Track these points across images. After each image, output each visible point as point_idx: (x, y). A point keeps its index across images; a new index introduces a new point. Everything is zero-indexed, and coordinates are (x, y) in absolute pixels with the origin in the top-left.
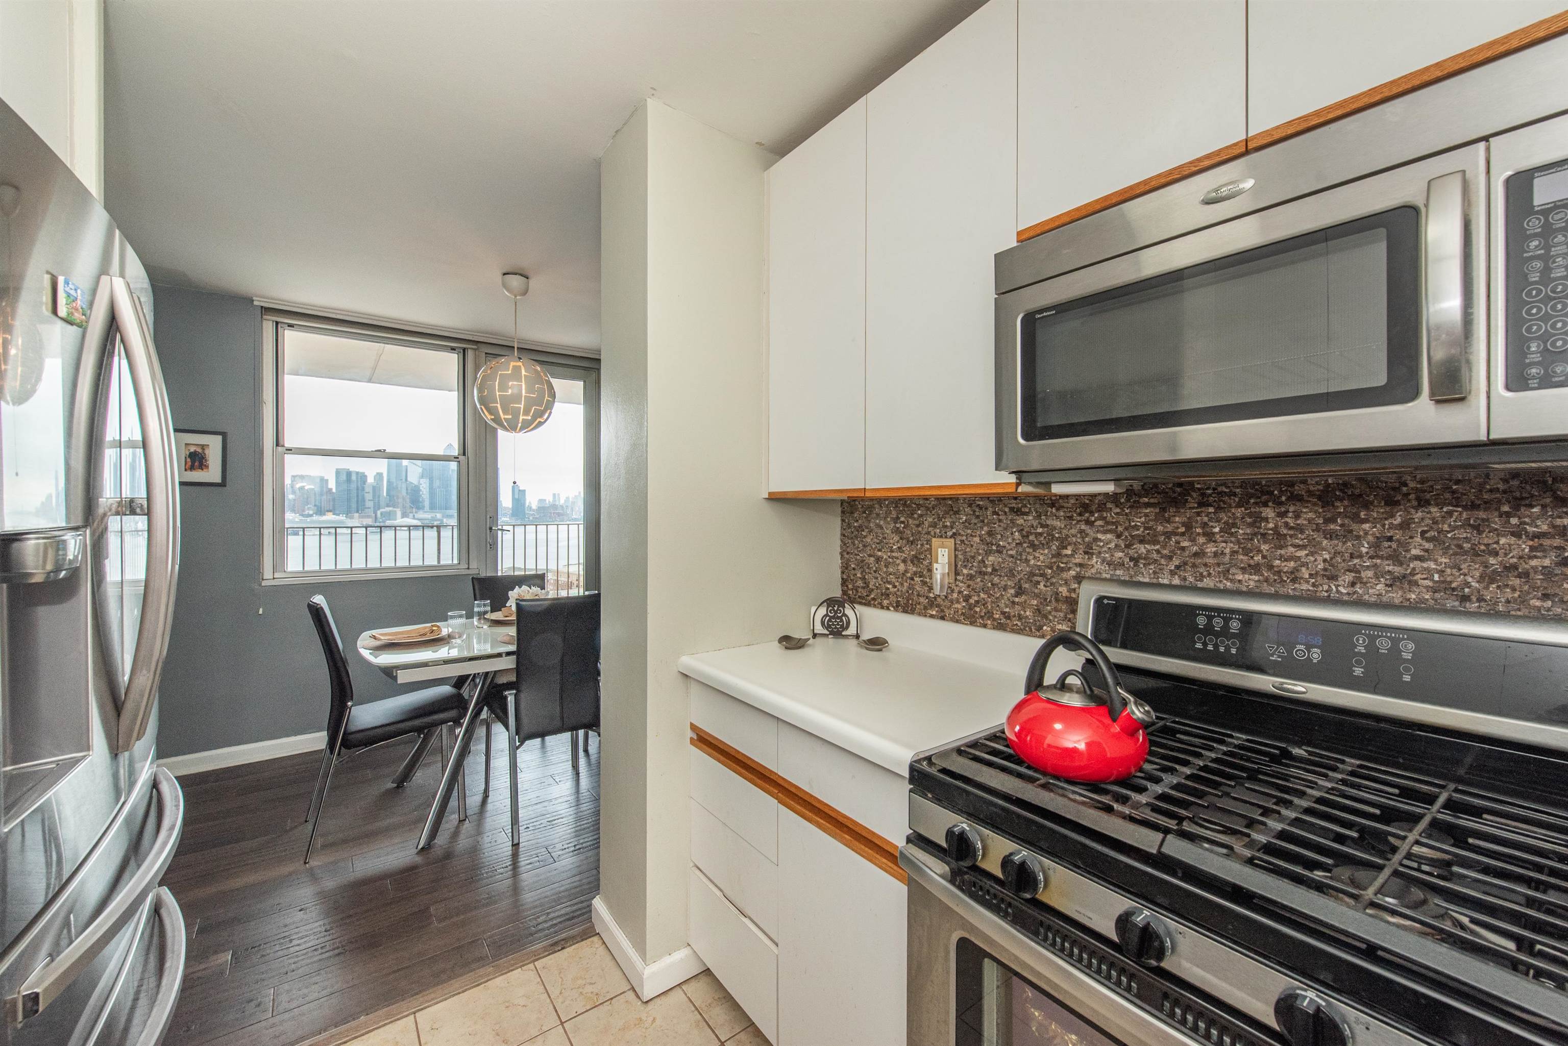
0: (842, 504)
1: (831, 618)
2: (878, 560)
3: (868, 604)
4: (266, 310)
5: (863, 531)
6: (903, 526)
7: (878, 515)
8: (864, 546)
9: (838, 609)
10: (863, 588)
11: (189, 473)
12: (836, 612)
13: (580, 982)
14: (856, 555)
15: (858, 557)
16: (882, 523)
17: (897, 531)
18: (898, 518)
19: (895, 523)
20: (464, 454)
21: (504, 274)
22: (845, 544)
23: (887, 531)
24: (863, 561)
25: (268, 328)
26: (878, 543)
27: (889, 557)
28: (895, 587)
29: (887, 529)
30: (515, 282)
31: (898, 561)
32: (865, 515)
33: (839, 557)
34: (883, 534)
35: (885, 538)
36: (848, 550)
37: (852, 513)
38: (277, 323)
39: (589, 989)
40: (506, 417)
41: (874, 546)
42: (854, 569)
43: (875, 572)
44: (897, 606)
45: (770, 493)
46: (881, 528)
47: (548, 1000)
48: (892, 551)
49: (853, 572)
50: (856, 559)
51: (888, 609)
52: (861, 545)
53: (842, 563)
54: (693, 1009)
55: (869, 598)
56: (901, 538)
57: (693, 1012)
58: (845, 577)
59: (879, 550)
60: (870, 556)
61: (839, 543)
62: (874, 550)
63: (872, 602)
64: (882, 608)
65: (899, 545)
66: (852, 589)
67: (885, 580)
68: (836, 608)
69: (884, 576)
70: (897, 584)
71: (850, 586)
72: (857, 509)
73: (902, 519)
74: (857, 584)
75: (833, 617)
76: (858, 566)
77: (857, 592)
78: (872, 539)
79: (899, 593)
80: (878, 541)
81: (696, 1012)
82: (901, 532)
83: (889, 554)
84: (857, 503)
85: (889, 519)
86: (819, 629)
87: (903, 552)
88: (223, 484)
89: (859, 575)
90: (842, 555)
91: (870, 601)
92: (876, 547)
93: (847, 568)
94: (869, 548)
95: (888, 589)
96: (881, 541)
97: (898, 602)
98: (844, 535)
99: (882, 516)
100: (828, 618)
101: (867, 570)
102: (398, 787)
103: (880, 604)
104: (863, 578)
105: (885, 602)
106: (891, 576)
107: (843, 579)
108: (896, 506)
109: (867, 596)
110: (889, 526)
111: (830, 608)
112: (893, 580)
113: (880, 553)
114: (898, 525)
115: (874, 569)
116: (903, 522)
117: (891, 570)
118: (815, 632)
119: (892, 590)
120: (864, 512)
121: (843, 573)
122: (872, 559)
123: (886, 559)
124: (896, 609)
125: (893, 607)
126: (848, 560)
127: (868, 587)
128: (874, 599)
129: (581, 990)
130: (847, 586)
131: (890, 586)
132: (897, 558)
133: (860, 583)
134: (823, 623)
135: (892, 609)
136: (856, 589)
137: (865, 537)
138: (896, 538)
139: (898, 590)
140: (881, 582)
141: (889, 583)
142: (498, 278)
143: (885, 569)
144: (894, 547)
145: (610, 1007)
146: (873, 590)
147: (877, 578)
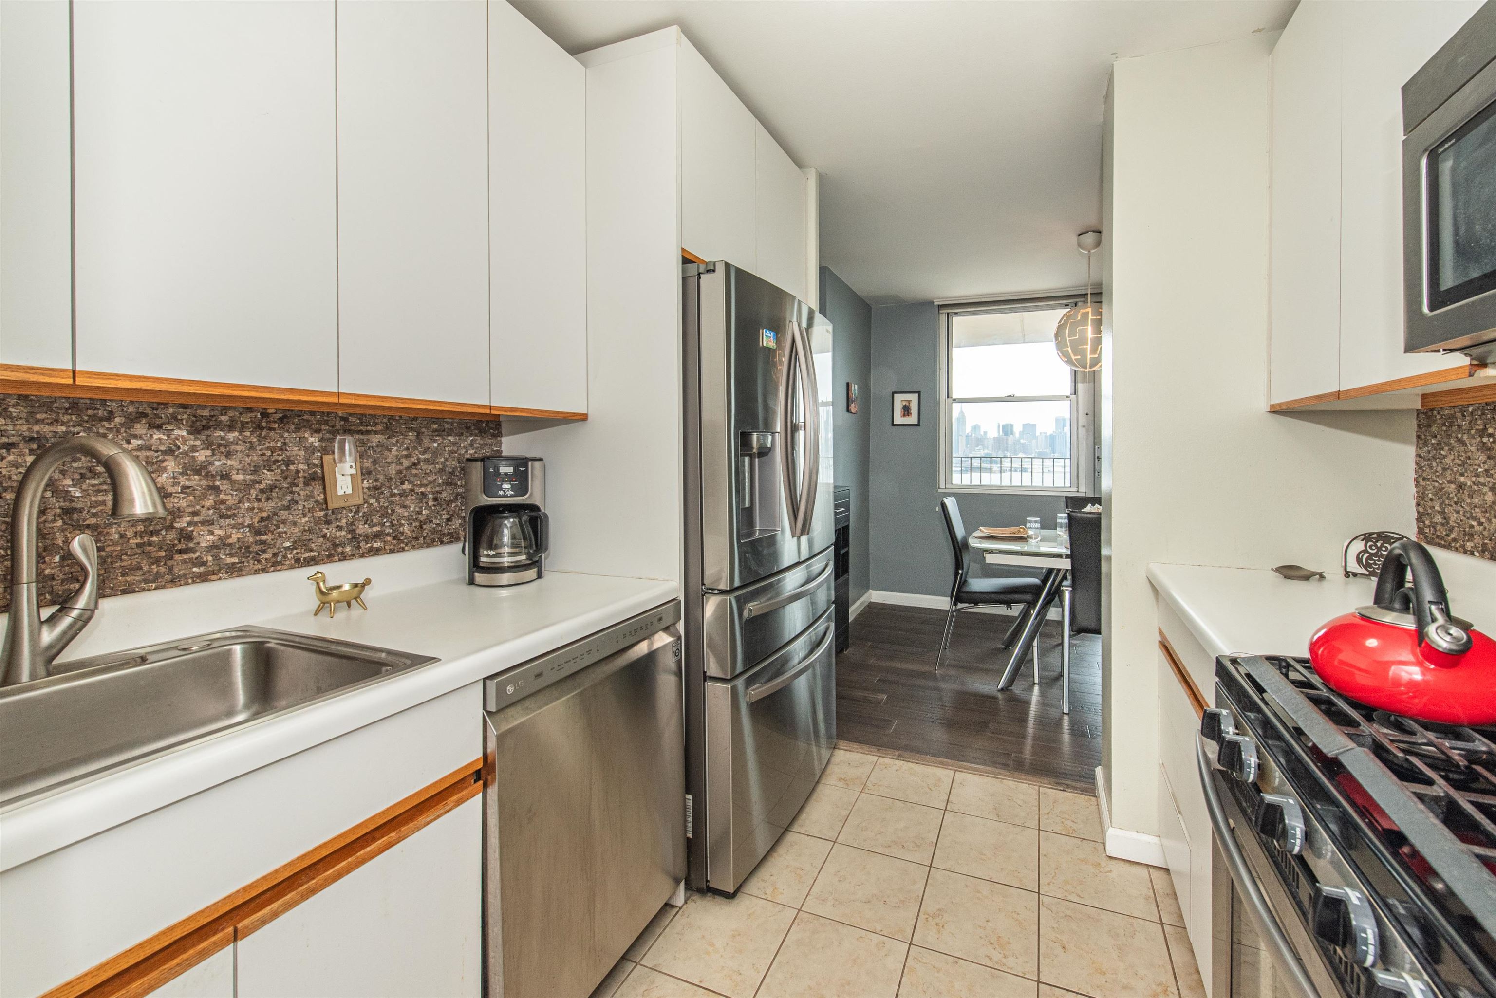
0: (1418, 415)
1: (1371, 555)
2: (1461, 487)
3: (1448, 547)
4: (941, 307)
5: (1443, 449)
6: (1491, 440)
7: (1459, 426)
8: (1444, 469)
9: (1382, 545)
10: (1442, 525)
11: (905, 418)
12: (1379, 549)
13: (1067, 816)
14: (1434, 481)
15: (1436, 484)
16: (1465, 437)
17: (1483, 447)
18: (1485, 429)
19: (1481, 437)
20: (1075, 394)
21: (1079, 235)
22: (1421, 468)
23: (1472, 449)
24: (1441, 489)
25: (944, 318)
26: (1459, 465)
27: (1474, 483)
28: (1481, 524)
29: (1471, 446)
30: (1090, 238)
31: (1485, 489)
32: (1444, 428)
33: (1413, 484)
34: (1466, 452)
35: (1469, 458)
36: (1425, 475)
37: (1430, 426)
38: (948, 314)
39: (1069, 823)
40: (1076, 357)
41: (1455, 469)
42: (1431, 500)
43: (1456, 503)
44: (1483, 551)
45: (1271, 406)
46: (1464, 444)
47: (1037, 812)
48: (1477, 475)
49: (1430, 504)
50: (1434, 487)
51: (1472, 554)
52: (1439, 469)
53: (1417, 492)
54: (1150, 887)
55: (1449, 538)
56: (1489, 458)
57: (1149, 889)
58: (1421, 510)
59: (1462, 475)
60: (1450, 482)
61: (1413, 466)
62: (1455, 474)
63: (1453, 544)
64: (1465, 552)
65: (1486, 467)
66: (1429, 527)
67: (1468, 515)
68: (1379, 544)
69: (1468, 509)
70: (1483, 520)
71: (1427, 523)
72: (1435, 422)
73: (1490, 431)
74: (1435, 520)
75: (1375, 555)
76: (1435, 495)
77: (1435, 530)
78: (1453, 460)
79: (1486, 533)
80: (1460, 463)
81: (1151, 891)
82: (1489, 449)
83: (1474, 479)
84: (1435, 413)
85: (1473, 432)
86: (1353, 566)
87: (1491, 476)
88: (918, 425)
89: (1437, 508)
90: (1417, 482)
91: (1450, 543)
92: (1458, 471)
93: (1423, 499)
94: (1449, 472)
95: (1472, 527)
96: (1464, 464)
97: (1484, 545)
98: (1420, 456)
99: (1464, 427)
100: (1367, 555)
101: (1447, 502)
102: (1005, 649)
103: (1463, 546)
104: (1442, 513)
105: (1469, 545)
106: (1477, 510)
107: (1418, 512)
108: (1483, 414)
109: (1447, 535)
110: (1474, 441)
111: (1370, 544)
112: (1479, 515)
113: (1462, 479)
114: (1485, 440)
115: (1455, 499)
116: (1491, 435)
117: (1477, 501)
118: (1349, 569)
119: (1477, 528)
120: (1444, 425)
121: (1418, 505)
122: (1453, 486)
123: (1470, 487)
124: (1482, 556)
125: (1478, 551)
126: (1425, 488)
127: (1448, 523)
128: (1454, 540)
129: (1063, 820)
130: (1424, 522)
131: (1474, 523)
132: (1484, 485)
133: (1438, 519)
134: (1359, 560)
135: (1477, 554)
136: (1433, 525)
137: (1445, 457)
138: (1483, 457)
139: (1485, 528)
140: (1463, 518)
141: (1475, 518)
142: (1074, 239)
143: (1468, 501)
144: (1480, 470)
145: (1079, 843)
146: (1453, 528)
147: (1458, 512)
